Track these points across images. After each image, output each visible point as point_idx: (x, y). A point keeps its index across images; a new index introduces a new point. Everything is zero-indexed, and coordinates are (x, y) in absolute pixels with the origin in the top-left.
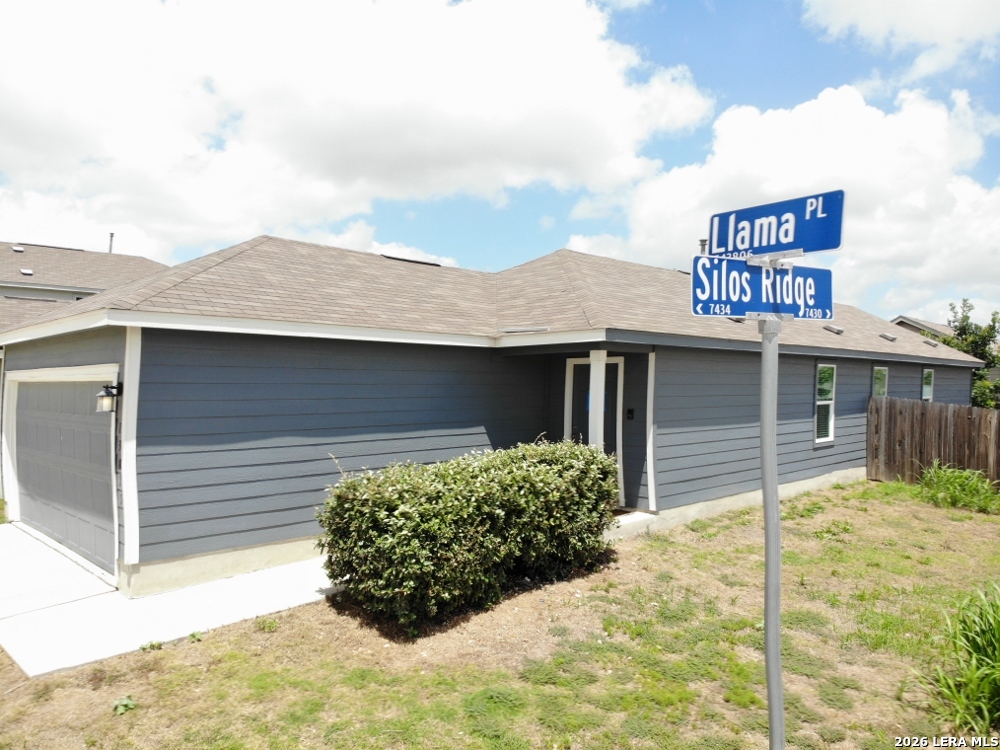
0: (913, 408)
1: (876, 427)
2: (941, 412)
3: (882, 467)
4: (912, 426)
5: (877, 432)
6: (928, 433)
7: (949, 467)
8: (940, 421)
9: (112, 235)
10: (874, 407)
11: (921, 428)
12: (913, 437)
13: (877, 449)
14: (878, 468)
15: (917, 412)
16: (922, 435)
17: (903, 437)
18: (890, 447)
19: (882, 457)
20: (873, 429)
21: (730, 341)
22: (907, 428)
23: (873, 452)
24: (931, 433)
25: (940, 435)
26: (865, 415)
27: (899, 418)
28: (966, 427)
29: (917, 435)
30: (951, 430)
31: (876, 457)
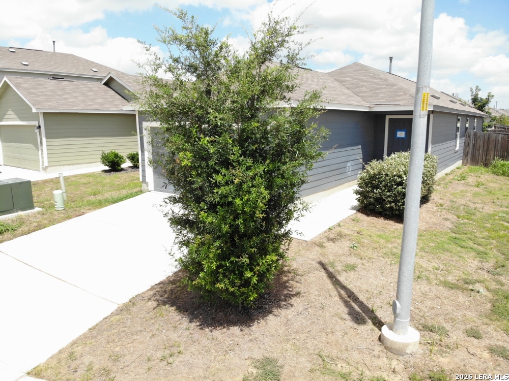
0: (484, 136)
1: (468, 143)
2: (496, 137)
3: (469, 160)
4: (484, 143)
5: (468, 145)
6: (490, 146)
7: (502, 160)
8: (496, 141)
9: (54, 42)
10: (468, 135)
11: (488, 144)
12: (484, 147)
13: (468, 153)
14: (467, 160)
15: (486, 137)
16: (488, 147)
17: (480, 148)
18: (474, 152)
19: (469, 156)
20: (467, 144)
21: (450, 109)
22: (482, 144)
23: (466, 154)
24: (492, 146)
25: (495, 147)
26: (464, 138)
27: (478, 140)
28: (506, 143)
29: (486, 148)
30: (500, 145)
31: (467, 156)
